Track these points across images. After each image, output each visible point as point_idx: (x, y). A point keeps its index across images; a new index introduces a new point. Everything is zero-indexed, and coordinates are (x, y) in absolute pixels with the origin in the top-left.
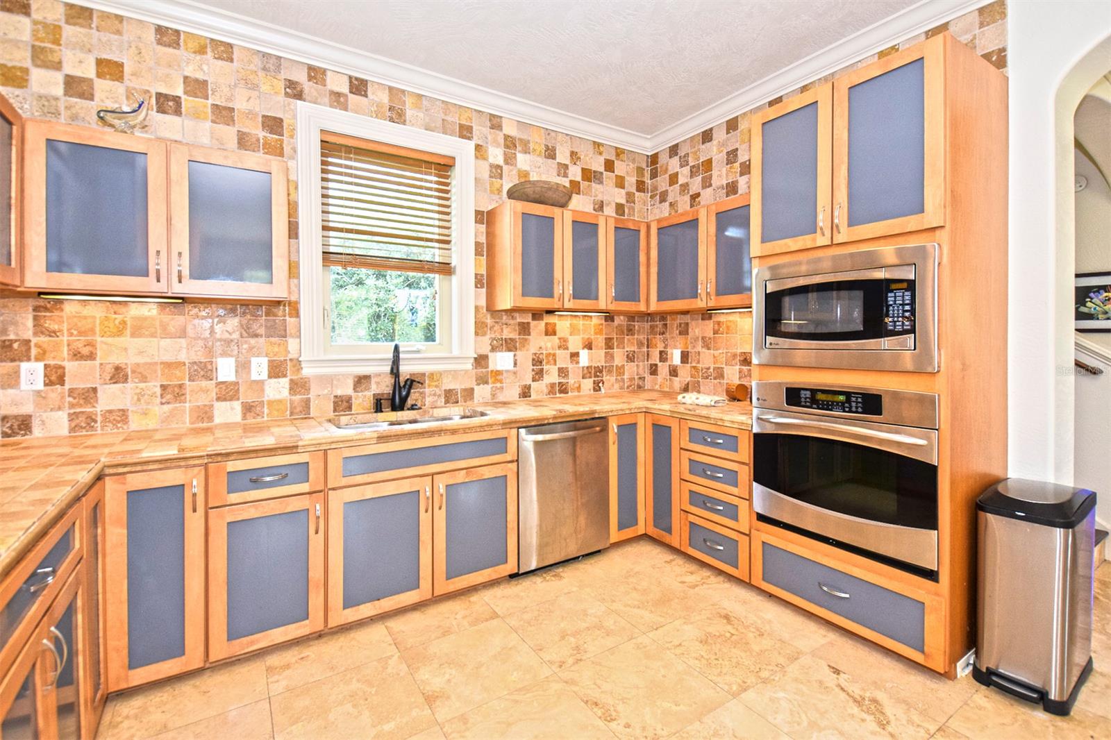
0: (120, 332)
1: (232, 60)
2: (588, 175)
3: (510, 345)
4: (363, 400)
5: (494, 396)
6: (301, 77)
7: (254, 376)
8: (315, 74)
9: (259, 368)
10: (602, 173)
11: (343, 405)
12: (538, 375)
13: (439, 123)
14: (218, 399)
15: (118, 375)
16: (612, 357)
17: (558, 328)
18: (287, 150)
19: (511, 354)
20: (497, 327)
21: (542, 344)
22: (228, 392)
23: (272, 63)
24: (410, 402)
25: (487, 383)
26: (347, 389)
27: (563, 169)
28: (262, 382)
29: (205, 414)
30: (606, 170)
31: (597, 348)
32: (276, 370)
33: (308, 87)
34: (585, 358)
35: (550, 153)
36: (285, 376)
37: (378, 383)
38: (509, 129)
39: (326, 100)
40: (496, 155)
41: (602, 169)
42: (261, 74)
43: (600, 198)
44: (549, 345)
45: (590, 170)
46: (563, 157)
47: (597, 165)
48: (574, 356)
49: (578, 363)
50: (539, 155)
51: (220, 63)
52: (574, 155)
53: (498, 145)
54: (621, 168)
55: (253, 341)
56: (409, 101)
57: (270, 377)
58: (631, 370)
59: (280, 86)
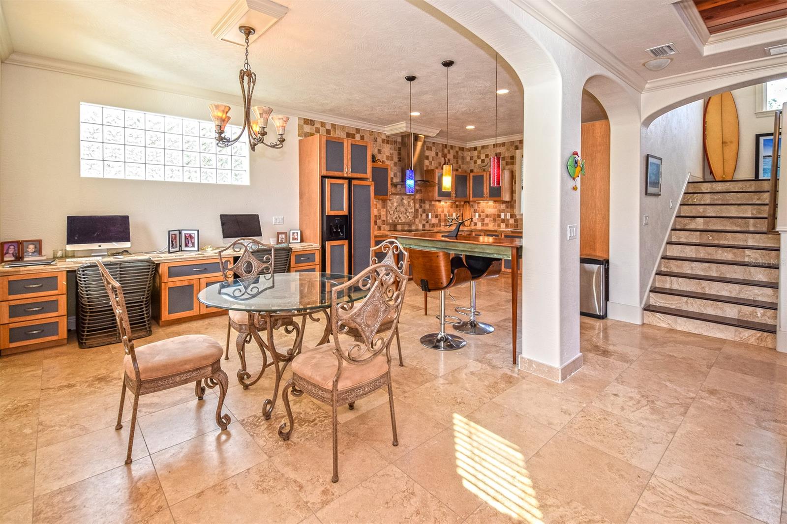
0: (487, 208)
1: (505, 146)
8: (521, 141)
9: (508, 216)
14: (502, 222)
15: (487, 216)
23: (512, 143)
28: (509, 219)
29: (499, 226)
32: (512, 217)
33: (520, 145)
42: (510, 147)
51: (503, 147)
55: (507, 210)
57: (511, 218)
59: (514, 148)
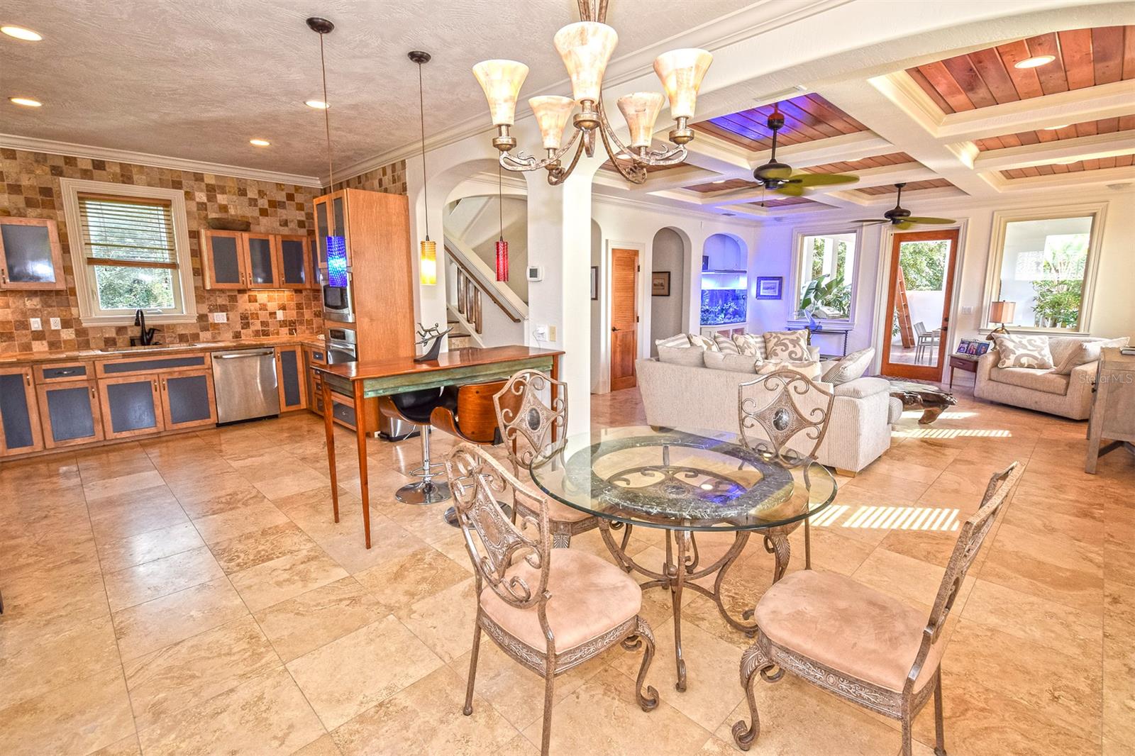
1: (16, 159)
2: (274, 204)
3: (223, 309)
4: (122, 340)
5: (214, 338)
6: (61, 163)
7: (53, 328)
8: (70, 161)
9: (55, 323)
10: (284, 202)
11: (110, 343)
12: (246, 325)
13: (158, 181)
14: (33, 340)
16: (303, 314)
17: (258, 298)
18: (57, 204)
19: (225, 314)
20: (212, 298)
21: (247, 308)
22: (38, 336)
23: (40, 158)
24: (154, 340)
25: (208, 330)
26: (113, 334)
27: (253, 202)
28: (58, 331)
29: (27, 347)
30: (288, 200)
31: (290, 309)
32: (66, 324)
33: (65, 168)
34: (280, 315)
35: (242, 192)
36: (72, 327)
37: (132, 331)
38: (209, 180)
39: (79, 175)
40: (201, 197)
41: (285, 200)
42: (35, 165)
43: (284, 217)
44: (252, 308)
45: (275, 201)
46: (252, 194)
47: (281, 197)
48: (273, 314)
49: (276, 318)
50: (234, 194)
51: (8, 161)
52: (261, 193)
53: (202, 191)
54: (299, 198)
55: (49, 309)
56: (134, 170)
57: (63, 328)
58: (317, 322)
59: (48, 169)
